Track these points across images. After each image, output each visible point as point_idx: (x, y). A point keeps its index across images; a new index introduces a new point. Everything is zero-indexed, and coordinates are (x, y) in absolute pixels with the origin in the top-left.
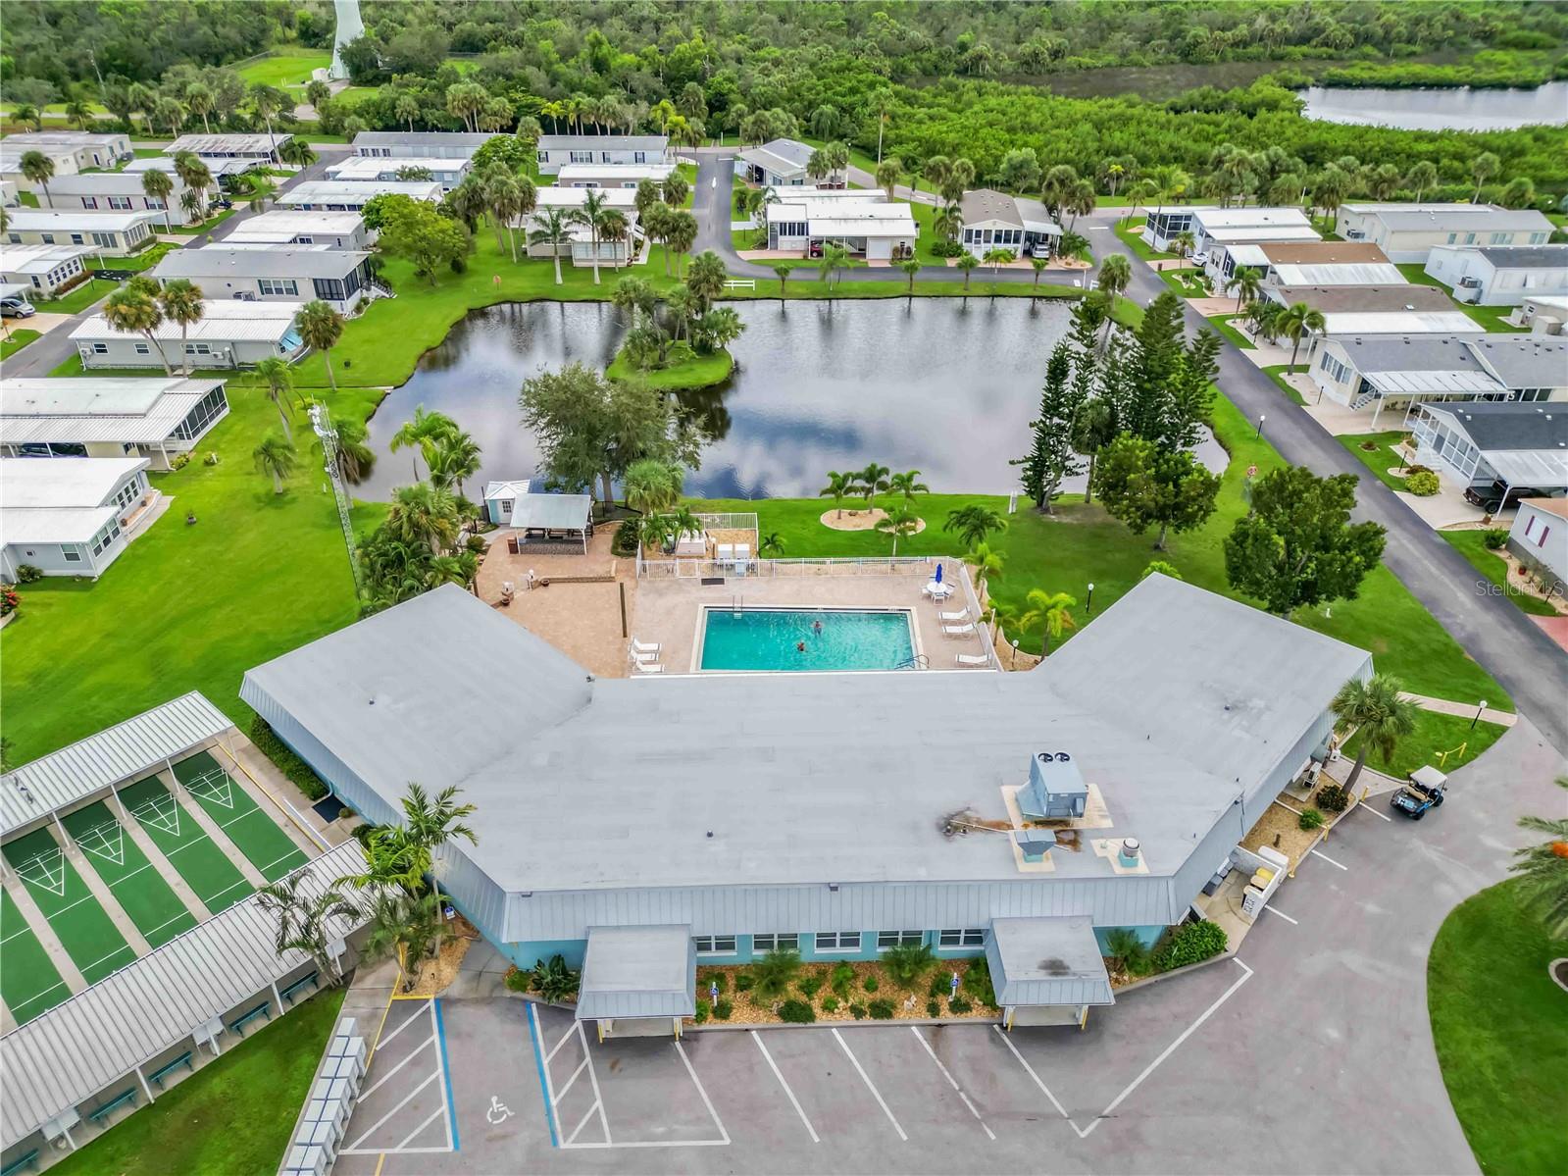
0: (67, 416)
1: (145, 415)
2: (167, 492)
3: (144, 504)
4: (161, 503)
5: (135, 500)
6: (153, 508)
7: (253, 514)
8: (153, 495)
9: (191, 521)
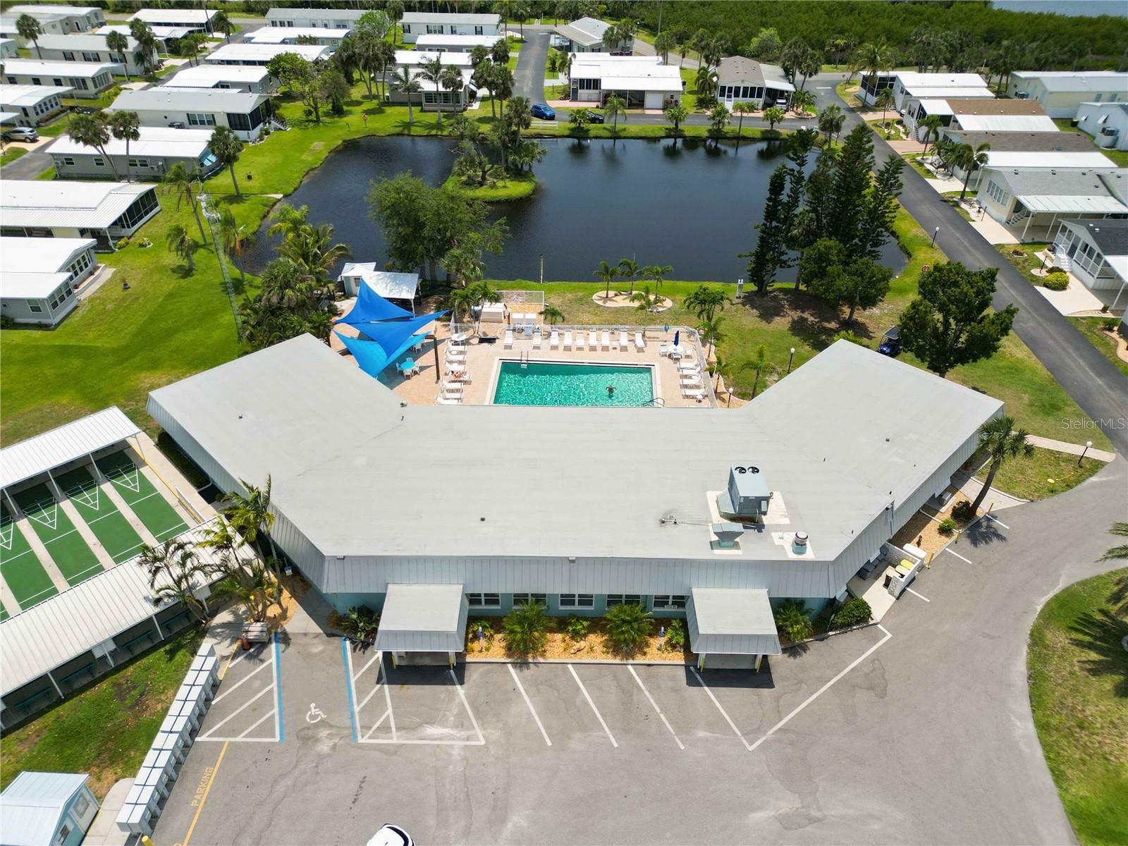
0: (39, 208)
1: (96, 209)
2: (110, 265)
3: (91, 274)
4: (105, 273)
5: (85, 270)
6: (99, 276)
7: (171, 283)
8: (99, 267)
9: (126, 287)
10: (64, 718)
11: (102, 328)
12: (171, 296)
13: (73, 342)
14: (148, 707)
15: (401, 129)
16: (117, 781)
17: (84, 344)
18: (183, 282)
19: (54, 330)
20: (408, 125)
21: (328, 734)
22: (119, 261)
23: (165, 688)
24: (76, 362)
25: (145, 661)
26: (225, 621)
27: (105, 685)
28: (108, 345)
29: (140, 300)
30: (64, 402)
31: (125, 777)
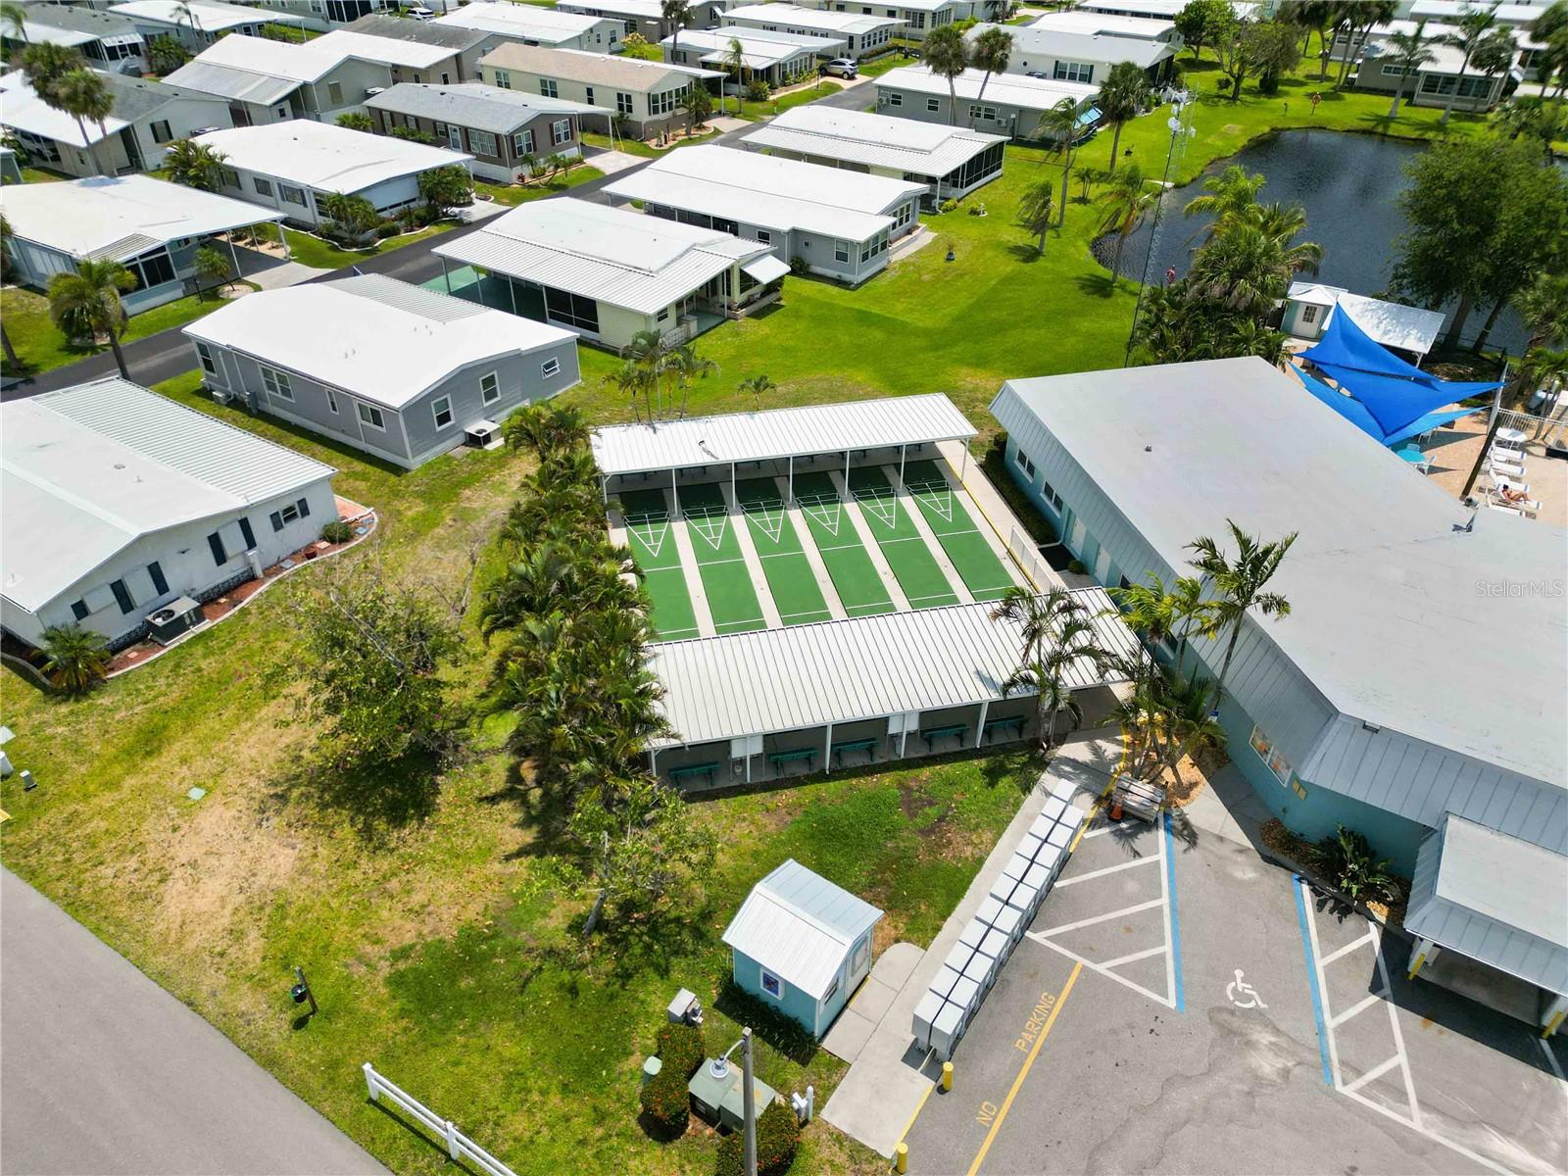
0: (861, 141)
1: (930, 152)
2: (931, 228)
3: (909, 232)
4: (925, 236)
5: (905, 224)
6: (916, 238)
7: (1011, 266)
8: (918, 227)
9: (950, 258)
10: (826, 804)
11: (914, 301)
12: (1007, 281)
13: (876, 310)
14: (950, 842)
15: (1372, 124)
16: (897, 941)
17: (889, 315)
18: (1028, 267)
19: (853, 290)
20: (1387, 121)
21: (1272, 1043)
22: (942, 226)
23: (978, 825)
24: (878, 335)
25: (947, 769)
26: (1080, 759)
27: (888, 779)
28: (921, 324)
29: (966, 277)
30: (859, 379)
31: (909, 941)
